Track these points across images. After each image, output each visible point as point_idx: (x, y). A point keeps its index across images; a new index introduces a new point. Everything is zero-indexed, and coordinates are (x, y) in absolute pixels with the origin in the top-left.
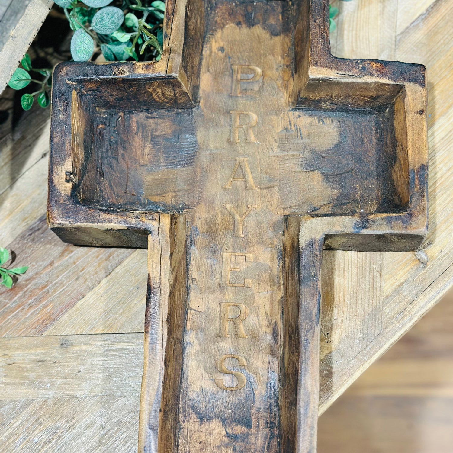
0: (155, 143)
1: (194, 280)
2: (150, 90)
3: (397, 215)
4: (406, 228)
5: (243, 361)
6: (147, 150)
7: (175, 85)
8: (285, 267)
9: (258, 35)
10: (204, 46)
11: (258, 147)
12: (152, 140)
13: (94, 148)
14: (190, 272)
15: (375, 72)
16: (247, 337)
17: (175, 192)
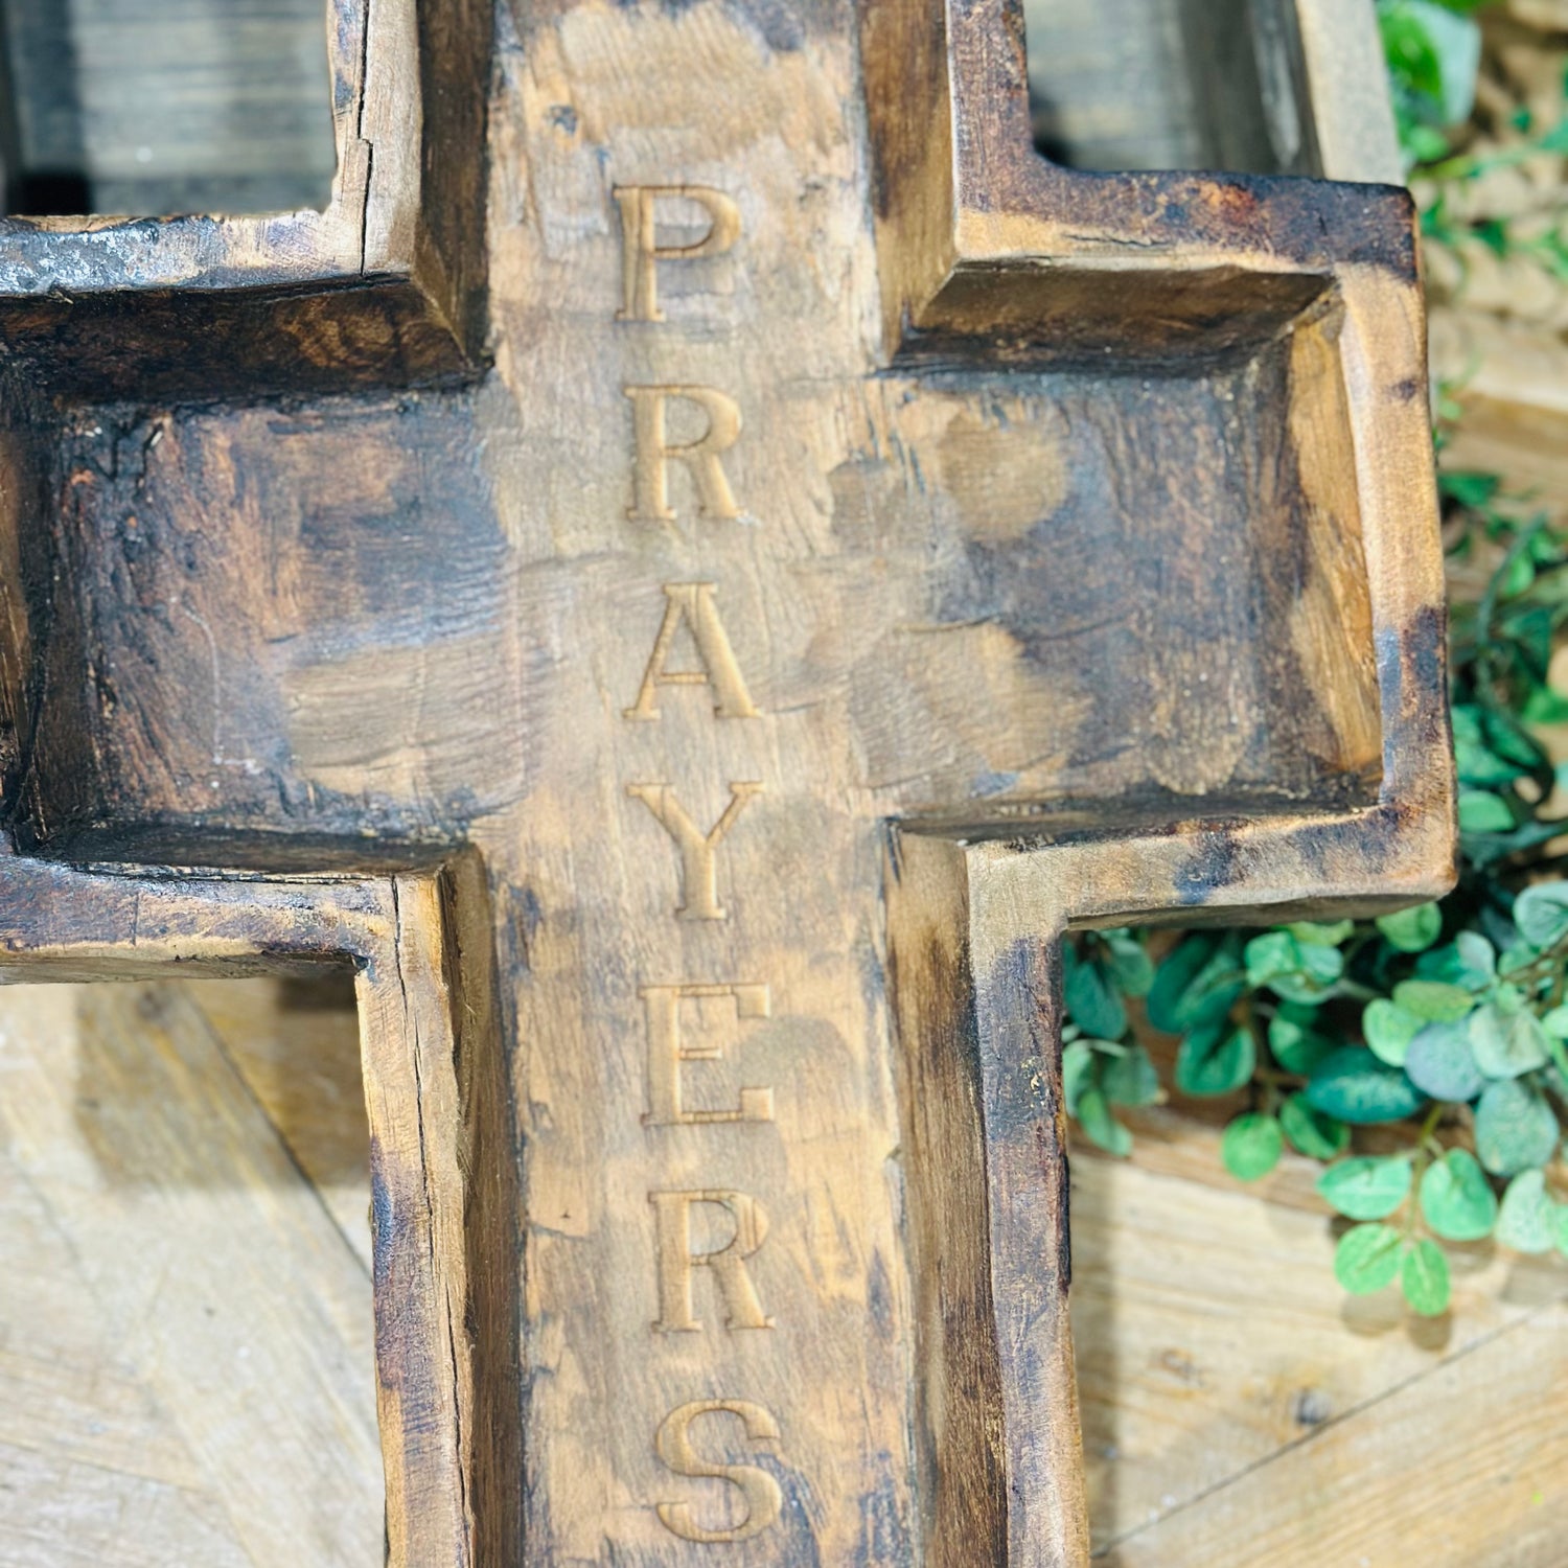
0: (320, 541)
1: (534, 1106)
2: (293, 328)
3: (1344, 819)
4: (1379, 870)
5: (765, 1420)
6: (289, 572)
7: (398, 306)
8: (898, 1028)
9: (713, 51)
10: (492, 105)
11: (752, 536)
12: (305, 529)
13: (63, 577)
14: (520, 1081)
15: (1219, 225)
16: (772, 1322)
17: (424, 745)
